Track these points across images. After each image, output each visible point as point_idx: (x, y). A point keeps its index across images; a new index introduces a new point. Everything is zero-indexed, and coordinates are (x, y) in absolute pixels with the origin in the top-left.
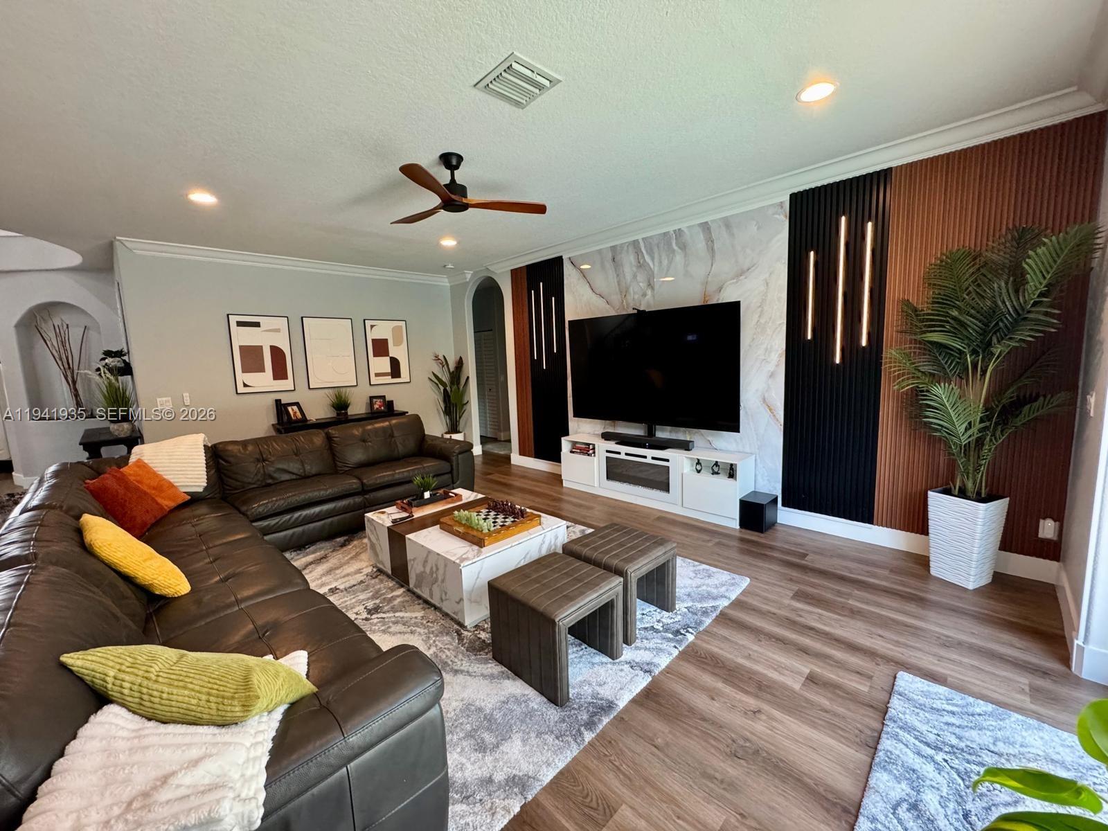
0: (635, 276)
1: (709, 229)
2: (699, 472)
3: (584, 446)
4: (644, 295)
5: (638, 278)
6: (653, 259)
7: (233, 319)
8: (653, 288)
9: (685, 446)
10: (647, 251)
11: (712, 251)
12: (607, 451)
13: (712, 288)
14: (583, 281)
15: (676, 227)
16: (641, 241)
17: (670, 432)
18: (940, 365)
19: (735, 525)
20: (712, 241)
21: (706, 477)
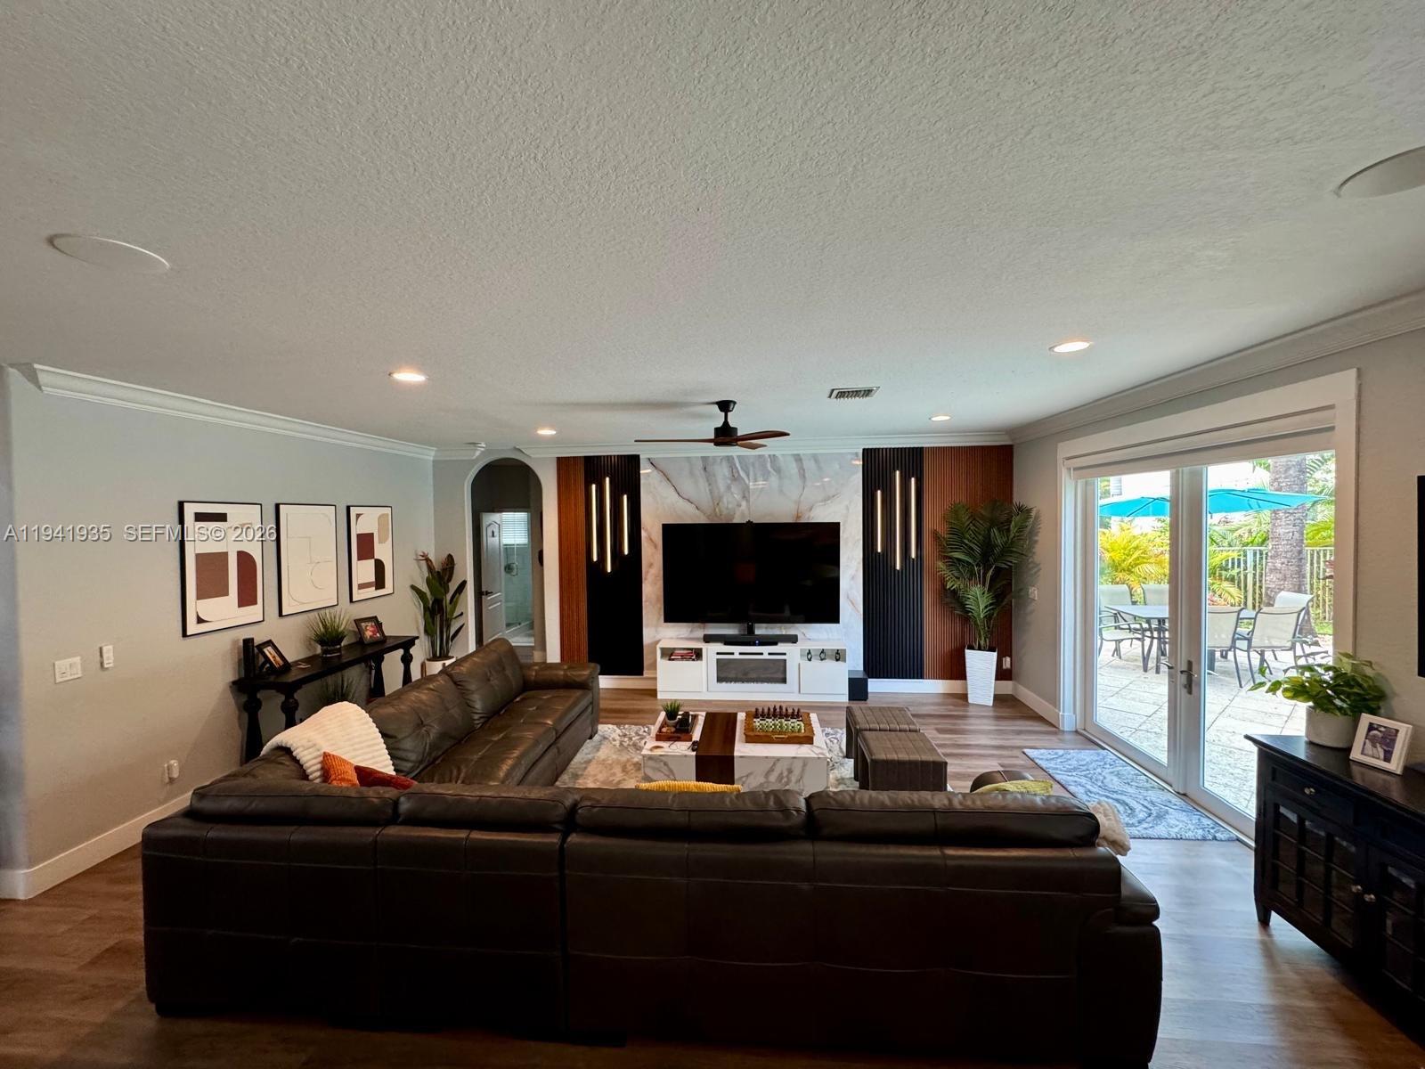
0: (729, 488)
1: (801, 460)
2: (810, 660)
3: (686, 652)
4: (739, 505)
5: (733, 490)
6: (748, 475)
7: (190, 511)
8: (748, 501)
9: (793, 639)
10: (742, 468)
11: (803, 476)
12: (718, 654)
13: (804, 507)
14: (665, 483)
15: (772, 453)
16: (735, 458)
17: (766, 628)
18: (960, 572)
19: (845, 699)
20: (804, 470)
21: (816, 662)
